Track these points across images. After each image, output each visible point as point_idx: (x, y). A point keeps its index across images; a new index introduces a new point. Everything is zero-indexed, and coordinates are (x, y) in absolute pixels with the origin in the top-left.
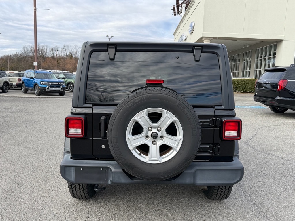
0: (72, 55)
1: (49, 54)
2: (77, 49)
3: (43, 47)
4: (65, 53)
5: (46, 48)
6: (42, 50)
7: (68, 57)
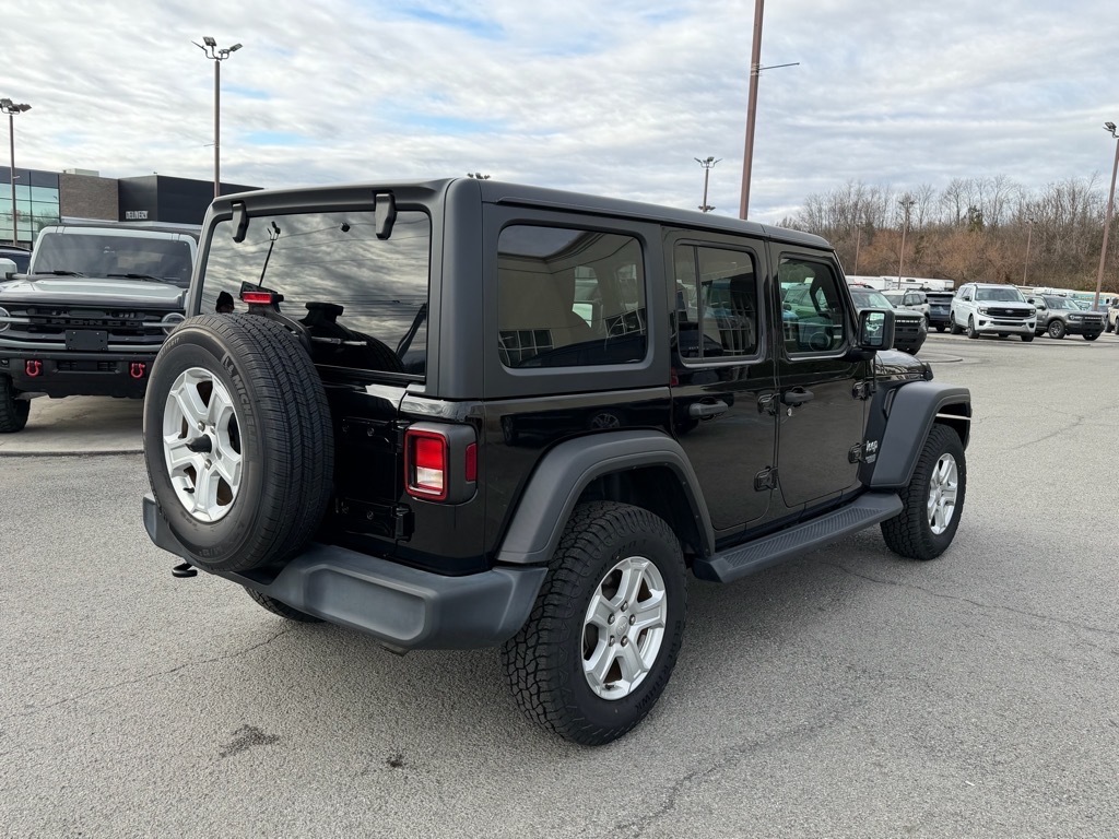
0: (980, 216)
1: (891, 218)
2: (1002, 195)
3: (874, 193)
4: (956, 209)
5: (883, 196)
6: (868, 205)
7: (964, 224)
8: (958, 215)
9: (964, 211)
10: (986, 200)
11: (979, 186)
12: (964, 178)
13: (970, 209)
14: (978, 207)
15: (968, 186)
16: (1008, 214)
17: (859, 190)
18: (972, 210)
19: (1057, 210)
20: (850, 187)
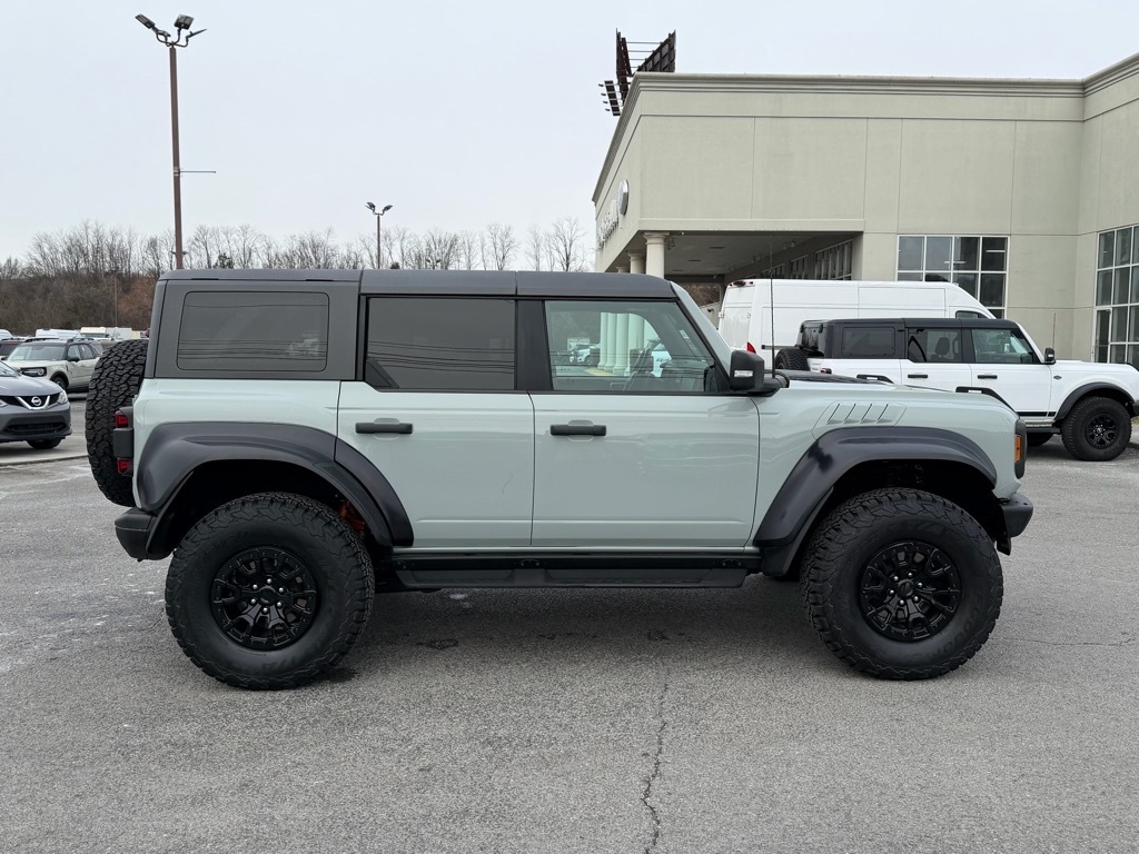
0: (230, 263)
2: (249, 244)
3: (114, 234)
4: (206, 257)
5: (125, 239)
6: (111, 248)
8: (209, 262)
9: (214, 260)
10: (234, 248)
11: (226, 234)
12: (209, 226)
13: (220, 257)
14: (228, 255)
15: (215, 233)
16: (258, 262)
17: (97, 231)
18: (222, 257)
19: (303, 260)
20: (87, 228)
